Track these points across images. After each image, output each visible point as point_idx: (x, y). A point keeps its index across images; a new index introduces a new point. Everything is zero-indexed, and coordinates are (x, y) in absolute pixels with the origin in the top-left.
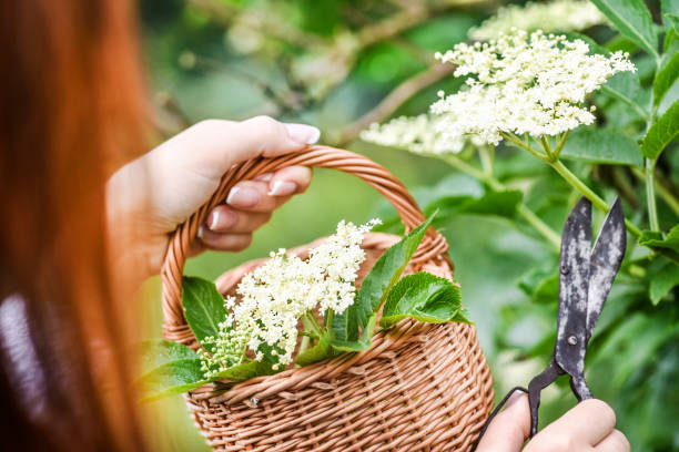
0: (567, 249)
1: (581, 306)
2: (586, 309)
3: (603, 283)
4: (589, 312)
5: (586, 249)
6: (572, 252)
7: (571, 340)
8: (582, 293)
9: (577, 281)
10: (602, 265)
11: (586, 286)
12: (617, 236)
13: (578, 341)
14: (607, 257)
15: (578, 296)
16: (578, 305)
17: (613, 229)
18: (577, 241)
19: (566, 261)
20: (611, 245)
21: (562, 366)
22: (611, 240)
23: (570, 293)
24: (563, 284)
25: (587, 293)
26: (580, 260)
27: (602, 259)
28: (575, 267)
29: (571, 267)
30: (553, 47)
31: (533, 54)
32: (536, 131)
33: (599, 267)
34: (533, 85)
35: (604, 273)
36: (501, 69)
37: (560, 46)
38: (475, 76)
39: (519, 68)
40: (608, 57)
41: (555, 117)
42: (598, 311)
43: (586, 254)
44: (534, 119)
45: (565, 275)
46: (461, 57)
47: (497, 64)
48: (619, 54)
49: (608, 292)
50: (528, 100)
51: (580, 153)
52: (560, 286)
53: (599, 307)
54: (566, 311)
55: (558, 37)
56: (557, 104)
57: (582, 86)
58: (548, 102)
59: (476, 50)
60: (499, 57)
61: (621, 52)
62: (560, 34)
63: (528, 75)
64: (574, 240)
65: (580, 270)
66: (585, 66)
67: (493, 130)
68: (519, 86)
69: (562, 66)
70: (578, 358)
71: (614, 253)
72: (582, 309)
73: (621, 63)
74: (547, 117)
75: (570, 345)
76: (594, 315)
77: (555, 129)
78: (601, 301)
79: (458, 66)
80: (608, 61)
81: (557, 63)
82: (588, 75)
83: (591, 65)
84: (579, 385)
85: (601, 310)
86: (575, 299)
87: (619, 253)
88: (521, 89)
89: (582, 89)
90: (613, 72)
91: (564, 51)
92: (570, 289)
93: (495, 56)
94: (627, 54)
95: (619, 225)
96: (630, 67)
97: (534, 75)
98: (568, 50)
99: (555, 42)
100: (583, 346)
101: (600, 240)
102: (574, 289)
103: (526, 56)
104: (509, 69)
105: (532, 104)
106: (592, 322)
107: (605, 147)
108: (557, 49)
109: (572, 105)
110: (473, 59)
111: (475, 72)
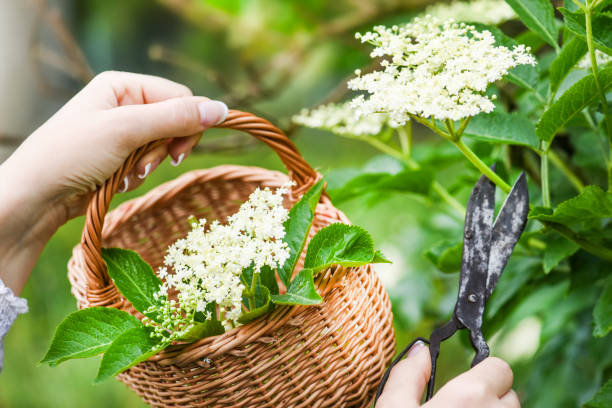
0: (471, 216)
1: (482, 267)
2: (487, 270)
3: (505, 249)
4: (490, 273)
5: (489, 218)
6: (476, 219)
7: (471, 298)
8: (484, 256)
9: (480, 245)
10: (505, 232)
11: (487, 250)
12: (520, 207)
13: (478, 299)
14: (510, 226)
15: (480, 258)
16: (480, 266)
17: (517, 200)
18: (481, 209)
19: (470, 226)
20: (514, 215)
21: (462, 321)
22: (515, 211)
23: (472, 255)
24: (466, 247)
25: (488, 256)
26: (483, 226)
27: (505, 227)
28: (478, 232)
29: (474, 232)
30: (463, 35)
31: (443, 43)
32: (440, 115)
33: (502, 234)
34: (441, 71)
35: (507, 240)
36: (414, 53)
37: (470, 35)
38: (389, 58)
39: (430, 54)
40: (511, 49)
41: (458, 103)
42: (498, 274)
43: (489, 222)
44: (439, 104)
45: (469, 239)
46: (378, 39)
47: (412, 48)
48: (521, 47)
49: (508, 257)
50: (435, 85)
51: (484, 133)
52: (463, 249)
53: (499, 270)
54: (468, 272)
55: (468, 27)
56: (461, 91)
57: (486, 75)
58: (453, 88)
59: (393, 32)
60: (414, 42)
61: (523, 46)
62: (471, 24)
63: (437, 61)
64: (478, 208)
65: (483, 235)
66: (490, 56)
67: (402, 111)
68: (428, 70)
69: (468, 55)
70: (478, 314)
71: (517, 221)
72: (483, 270)
73: (523, 55)
74: (451, 102)
75: (470, 302)
76: (495, 277)
77: (457, 114)
78: (501, 265)
79: (375, 47)
80: (511, 53)
81: (465, 51)
82: (491, 67)
83: (496, 55)
84: (477, 339)
85: (502, 272)
86: (477, 261)
87: (521, 222)
88: (429, 74)
89: (485, 79)
90: (514, 64)
91: (472, 40)
92: (472, 251)
93: (409, 40)
94: (529, 49)
95: (523, 197)
96: (531, 60)
97: (443, 61)
98: (477, 40)
99: (465, 31)
100: (482, 303)
101: (504, 210)
102: (476, 252)
103: (436, 43)
104: (420, 54)
105: (439, 89)
106: (492, 283)
107: (506, 128)
108: (466, 38)
109: (475, 92)
110: (389, 42)
111: (390, 54)
